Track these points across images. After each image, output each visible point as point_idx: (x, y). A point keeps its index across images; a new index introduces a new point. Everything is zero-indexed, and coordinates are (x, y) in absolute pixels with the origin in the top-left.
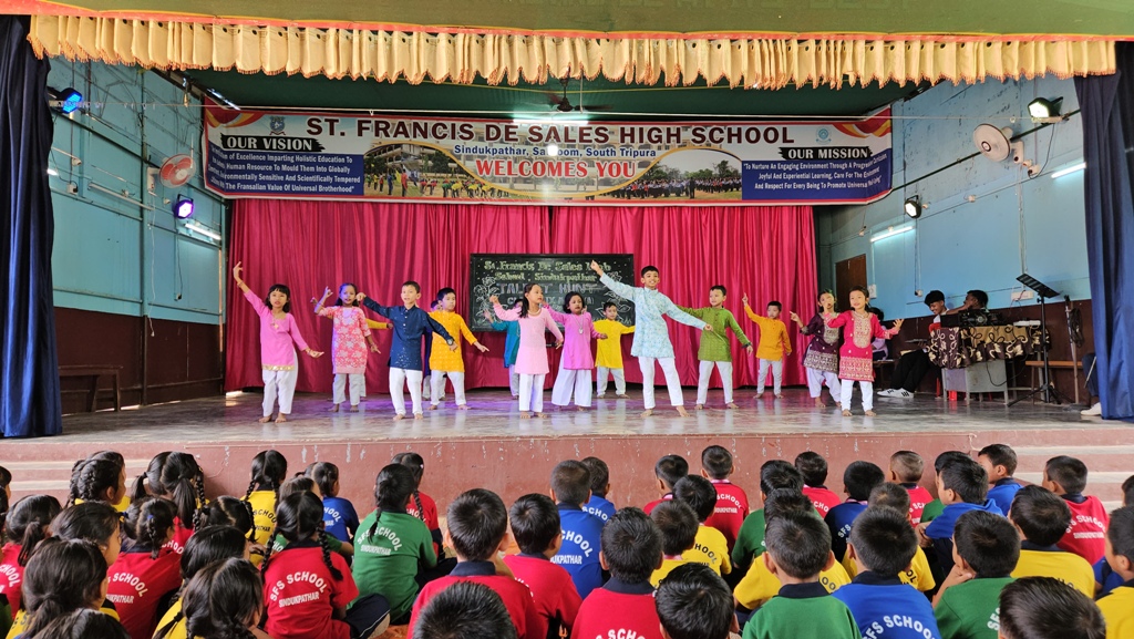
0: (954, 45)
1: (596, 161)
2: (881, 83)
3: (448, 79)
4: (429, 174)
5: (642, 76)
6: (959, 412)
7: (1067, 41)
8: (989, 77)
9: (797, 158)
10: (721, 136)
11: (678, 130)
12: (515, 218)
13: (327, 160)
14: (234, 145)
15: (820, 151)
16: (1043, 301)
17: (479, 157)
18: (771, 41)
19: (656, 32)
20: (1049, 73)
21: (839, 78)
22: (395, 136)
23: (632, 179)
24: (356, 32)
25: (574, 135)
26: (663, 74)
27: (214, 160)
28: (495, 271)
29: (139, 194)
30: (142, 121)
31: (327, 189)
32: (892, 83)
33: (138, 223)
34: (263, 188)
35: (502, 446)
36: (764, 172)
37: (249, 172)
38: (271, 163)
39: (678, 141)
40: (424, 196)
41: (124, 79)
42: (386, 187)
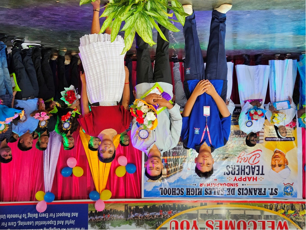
23: (172, 219)
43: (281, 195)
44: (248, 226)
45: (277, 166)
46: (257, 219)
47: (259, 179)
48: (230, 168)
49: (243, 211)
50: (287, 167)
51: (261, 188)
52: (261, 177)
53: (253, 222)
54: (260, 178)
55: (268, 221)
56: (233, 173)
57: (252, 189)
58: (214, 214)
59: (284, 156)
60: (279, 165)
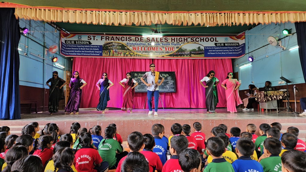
0: (262, 14)
1: (165, 47)
2: (242, 25)
3: (125, 25)
4: (120, 50)
5: (177, 23)
6: (264, 114)
7: (293, 13)
8: (272, 23)
9: (219, 46)
10: (198, 40)
11: (187, 38)
12: (143, 62)
13: (93, 47)
14: (68, 43)
15: (226, 44)
16: (287, 84)
17: (133, 46)
18: (212, 13)
19: (181, 11)
20: (289, 21)
21: (231, 23)
22: (111, 40)
23: (174, 52)
24: (100, 12)
25: (159, 40)
26: (182, 23)
27: (63, 47)
28: (137, 76)
29: (43, 56)
30: (44, 36)
31: (93, 54)
32: (245, 25)
33: (42, 63)
34: (76, 54)
35: (139, 122)
36: (210, 49)
37: (72, 50)
39: (187, 41)
40: (118, 56)
41: (39, 25)
42: (108, 54)
46: (144, 51)
55: (140, 50)
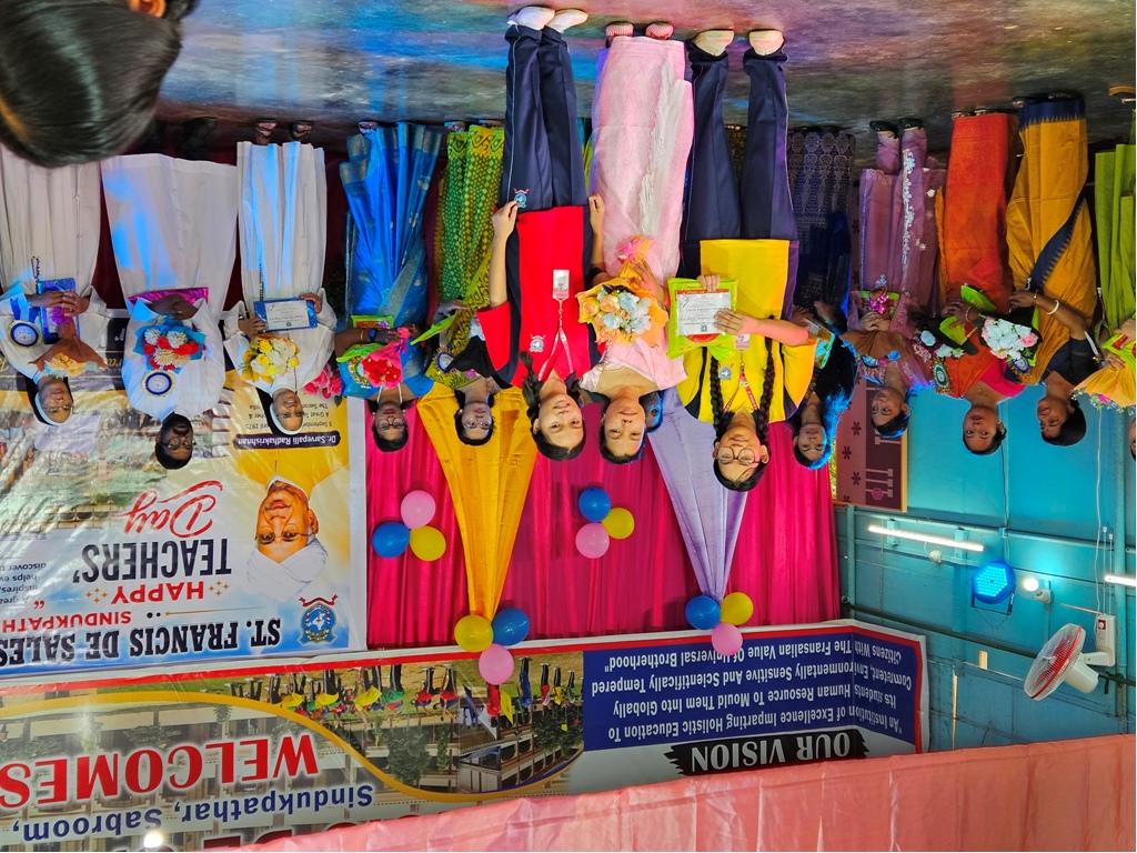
4: (436, 720)
13: (660, 728)
14: (837, 739)
17: (310, 783)
31: (661, 659)
34: (785, 650)
37: (812, 682)
38: (771, 707)
40: (447, 664)
42: (535, 678)
43: (292, 644)
44: (170, 769)
45: (278, 539)
46: (205, 739)
47: (211, 588)
48: (97, 553)
49: (150, 715)
50: (315, 540)
51: (219, 622)
52: (219, 583)
53: (190, 750)
54: (215, 586)
55: (242, 743)
56: (111, 573)
57: (185, 629)
58: (32, 738)
59: (305, 501)
60: (285, 536)
